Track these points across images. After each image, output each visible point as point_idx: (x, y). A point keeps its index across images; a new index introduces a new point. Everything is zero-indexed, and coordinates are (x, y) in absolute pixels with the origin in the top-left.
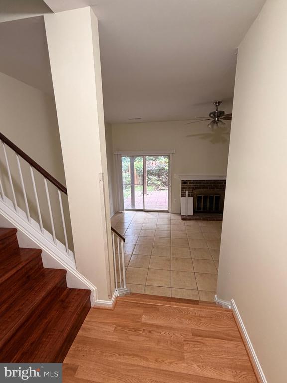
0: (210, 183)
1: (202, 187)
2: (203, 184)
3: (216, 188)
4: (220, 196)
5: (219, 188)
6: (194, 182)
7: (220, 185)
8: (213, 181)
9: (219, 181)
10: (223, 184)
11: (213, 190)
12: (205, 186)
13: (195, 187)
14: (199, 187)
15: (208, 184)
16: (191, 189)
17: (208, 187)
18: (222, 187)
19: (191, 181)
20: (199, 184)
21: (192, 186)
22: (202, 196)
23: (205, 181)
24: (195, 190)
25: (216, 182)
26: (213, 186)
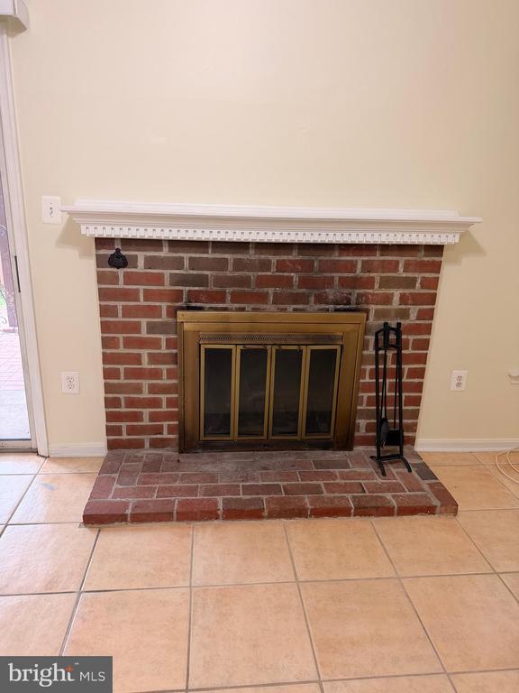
1: (229, 290)
2: (237, 274)
3: (312, 299)
4: (338, 348)
5: (331, 297)
6: (176, 258)
7: (337, 279)
8: (295, 253)
9: (336, 256)
10: (355, 272)
11: (295, 310)
12: (248, 287)
13: (188, 288)
14: (215, 289)
15: (269, 273)
16: (164, 305)
17: (267, 293)
18: (350, 291)
19: (162, 250)
20: (214, 273)
21: (167, 286)
22: (234, 352)
23: (252, 252)
24: (189, 308)
25: (313, 261)
26: (299, 287)
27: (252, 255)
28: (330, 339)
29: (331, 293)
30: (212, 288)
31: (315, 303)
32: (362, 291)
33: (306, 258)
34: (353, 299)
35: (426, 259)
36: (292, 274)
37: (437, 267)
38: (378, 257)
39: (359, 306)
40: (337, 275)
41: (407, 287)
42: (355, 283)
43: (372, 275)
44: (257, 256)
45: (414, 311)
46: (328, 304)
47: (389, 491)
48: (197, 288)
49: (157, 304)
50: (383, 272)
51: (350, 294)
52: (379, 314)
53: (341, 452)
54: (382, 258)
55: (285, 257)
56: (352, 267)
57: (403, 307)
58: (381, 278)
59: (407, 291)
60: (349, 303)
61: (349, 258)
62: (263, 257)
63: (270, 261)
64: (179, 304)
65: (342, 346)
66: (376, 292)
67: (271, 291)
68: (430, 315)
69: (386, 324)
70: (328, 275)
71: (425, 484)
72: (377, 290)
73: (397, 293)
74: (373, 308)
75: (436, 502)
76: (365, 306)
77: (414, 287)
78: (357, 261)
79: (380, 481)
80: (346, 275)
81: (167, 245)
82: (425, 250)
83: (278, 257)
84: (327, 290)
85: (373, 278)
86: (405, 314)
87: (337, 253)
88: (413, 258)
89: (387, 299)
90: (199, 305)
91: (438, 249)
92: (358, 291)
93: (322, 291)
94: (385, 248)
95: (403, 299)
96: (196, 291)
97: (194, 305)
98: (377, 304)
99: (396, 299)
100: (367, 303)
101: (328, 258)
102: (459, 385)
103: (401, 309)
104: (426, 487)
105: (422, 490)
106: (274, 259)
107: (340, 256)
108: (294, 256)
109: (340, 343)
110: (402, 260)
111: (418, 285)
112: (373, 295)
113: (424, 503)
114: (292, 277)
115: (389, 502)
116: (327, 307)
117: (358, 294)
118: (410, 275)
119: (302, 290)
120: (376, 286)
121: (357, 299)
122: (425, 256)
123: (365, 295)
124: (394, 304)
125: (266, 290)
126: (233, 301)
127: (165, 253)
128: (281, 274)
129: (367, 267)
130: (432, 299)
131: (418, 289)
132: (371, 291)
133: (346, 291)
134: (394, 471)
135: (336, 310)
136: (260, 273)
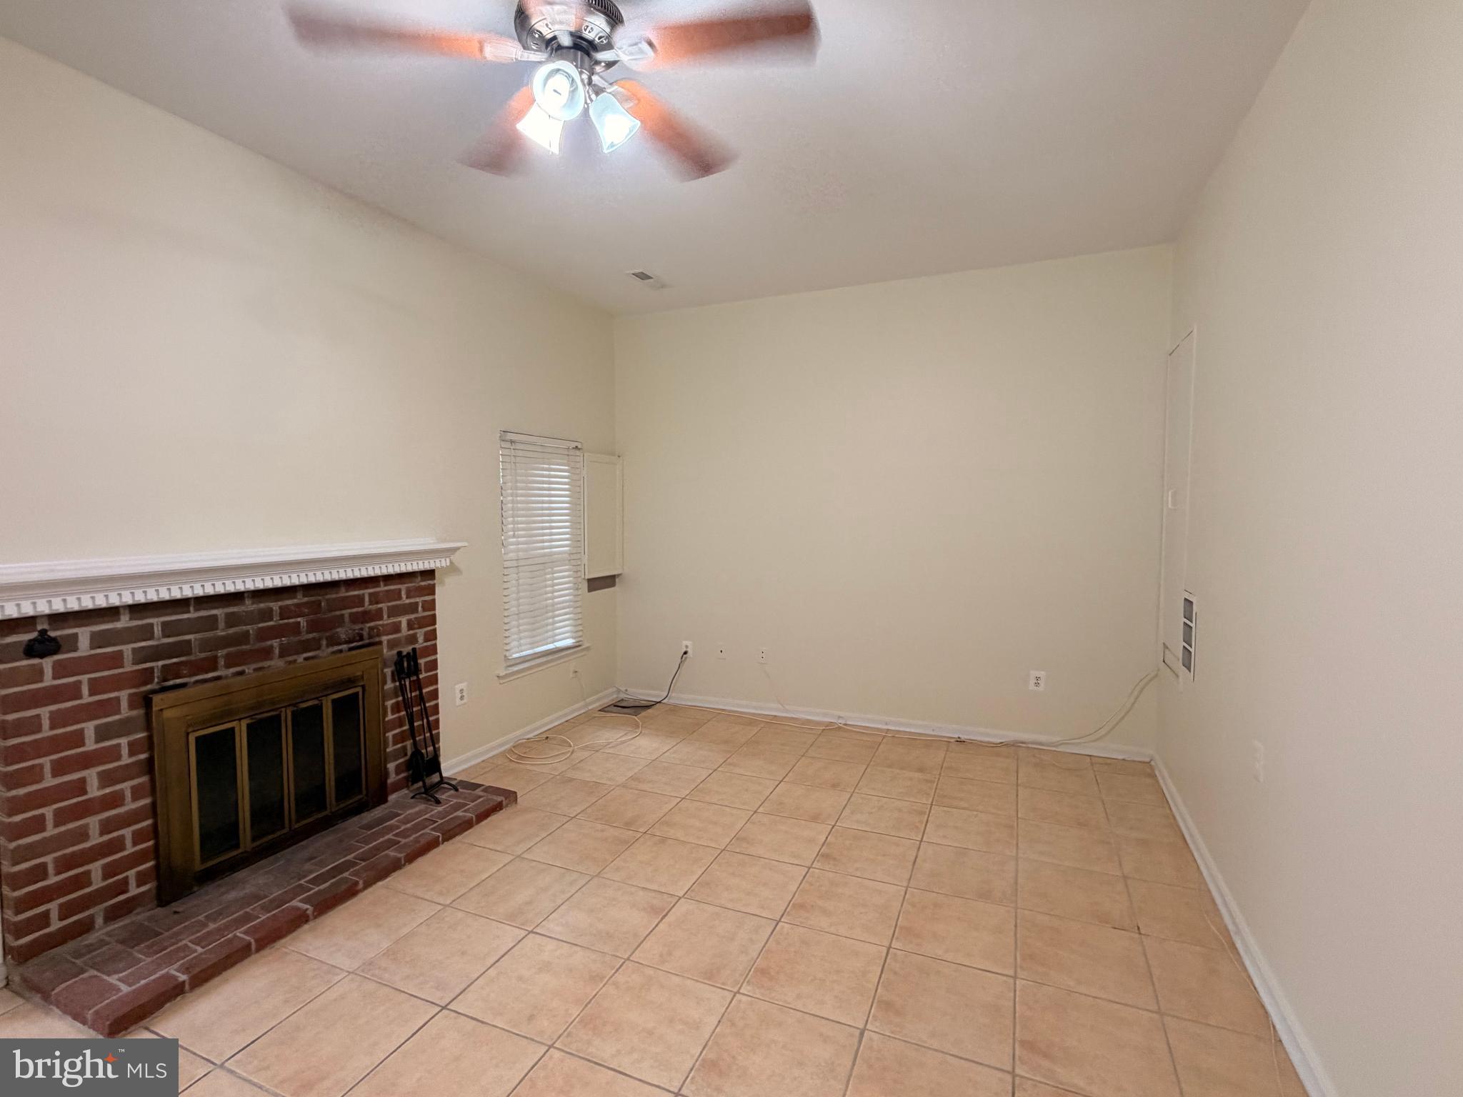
0: (284, 613)
1: (220, 653)
2: (231, 631)
3: (324, 642)
4: (359, 690)
5: (343, 636)
6: (142, 626)
7: (347, 616)
8: (300, 595)
9: (343, 593)
10: (363, 606)
11: (306, 659)
12: (246, 644)
13: (161, 663)
14: (203, 655)
15: (271, 623)
16: (124, 695)
17: (272, 647)
18: (360, 626)
19: (119, 620)
20: (198, 636)
21: (129, 667)
22: (237, 731)
23: (248, 602)
24: (164, 690)
25: (320, 602)
26: (308, 632)
27: (249, 606)
28: (351, 682)
29: (342, 632)
30: (198, 655)
31: (328, 646)
32: (372, 624)
33: (313, 599)
34: (365, 633)
35: (423, 583)
36: (299, 619)
37: (431, 590)
38: (382, 588)
39: (372, 640)
40: (346, 612)
41: (412, 613)
42: (366, 617)
43: (380, 606)
44: (255, 606)
45: (420, 634)
46: (340, 644)
47: (456, 810)
48: (175, 660)
49: (112, 695)
50: (389, 602)
51: (362, 629)
52: (392, 644)
53: (378, 808)
54: (386, 588)
55: (289, 602)
56: (360, 600)
57: (411, 632)
58: (388, 607)
59: (412, 616)
60: (361, 638)
61: (356, 593)
62: (262, 605)
63: (271, 610)
64: (149, 687)
65: (363, 687)
66: (385, 622)
67: (275, 643)
68: (432, 636)
69: (399, 653)
70: (338, 613)
71: (478, 792)
72: (386, 621)
73: (404, 620)
74: (385, 639)
75: (499, 799)
76: (377, 639)
77: (417, 612)
78: (363, 594)
79: (440, 809)
80: (355, 610)
81: (127, 611)
82: (421, 576)
83: (280, 603)
84: (338, 630)
85: (381, 609)
86: (413, 639)
87: (343, 589)
88: (413, 584)
89: (396, 628)
90: (178, 681)
91: (430, 574)
92: (368, 625)
93: (334, 631)
94: (388, 578)
95: (410, 626)
96: (175, 663)
97: (171, 683)
98: (388, 634)
99: (404, 625)
100: (379, 635)
101: (334, 596)
102: (462, 698)
103: (409, 635)
104: (481, 794)
105: (480, 797)
106: (275, 606)
107: (347, 591)
108: (300, 599)
109: (362, 683)
110: (403, 587)
111: (420, 609)
112: (383, 625)
113: (492, 804)
114: (299, 622)
115: (465, 817)
116: (340, 647)
117: (369, 628)
118: (412, 600)
119: (311, 636)
120: (385, 617)
121: (369, 634)
122: (422, 581)
123: (376, 627)
124: (403, 631)
125: (269, 643)
126: (228, 666)
127: (124, 622)
128: (286, 621)
129: (375, 599)
130: (433, 620)
131: (421, 613)
132: (381, 622)
133: (357, 627)
134: (443, 797)
135: (351, 649)
136: (261, 625)
